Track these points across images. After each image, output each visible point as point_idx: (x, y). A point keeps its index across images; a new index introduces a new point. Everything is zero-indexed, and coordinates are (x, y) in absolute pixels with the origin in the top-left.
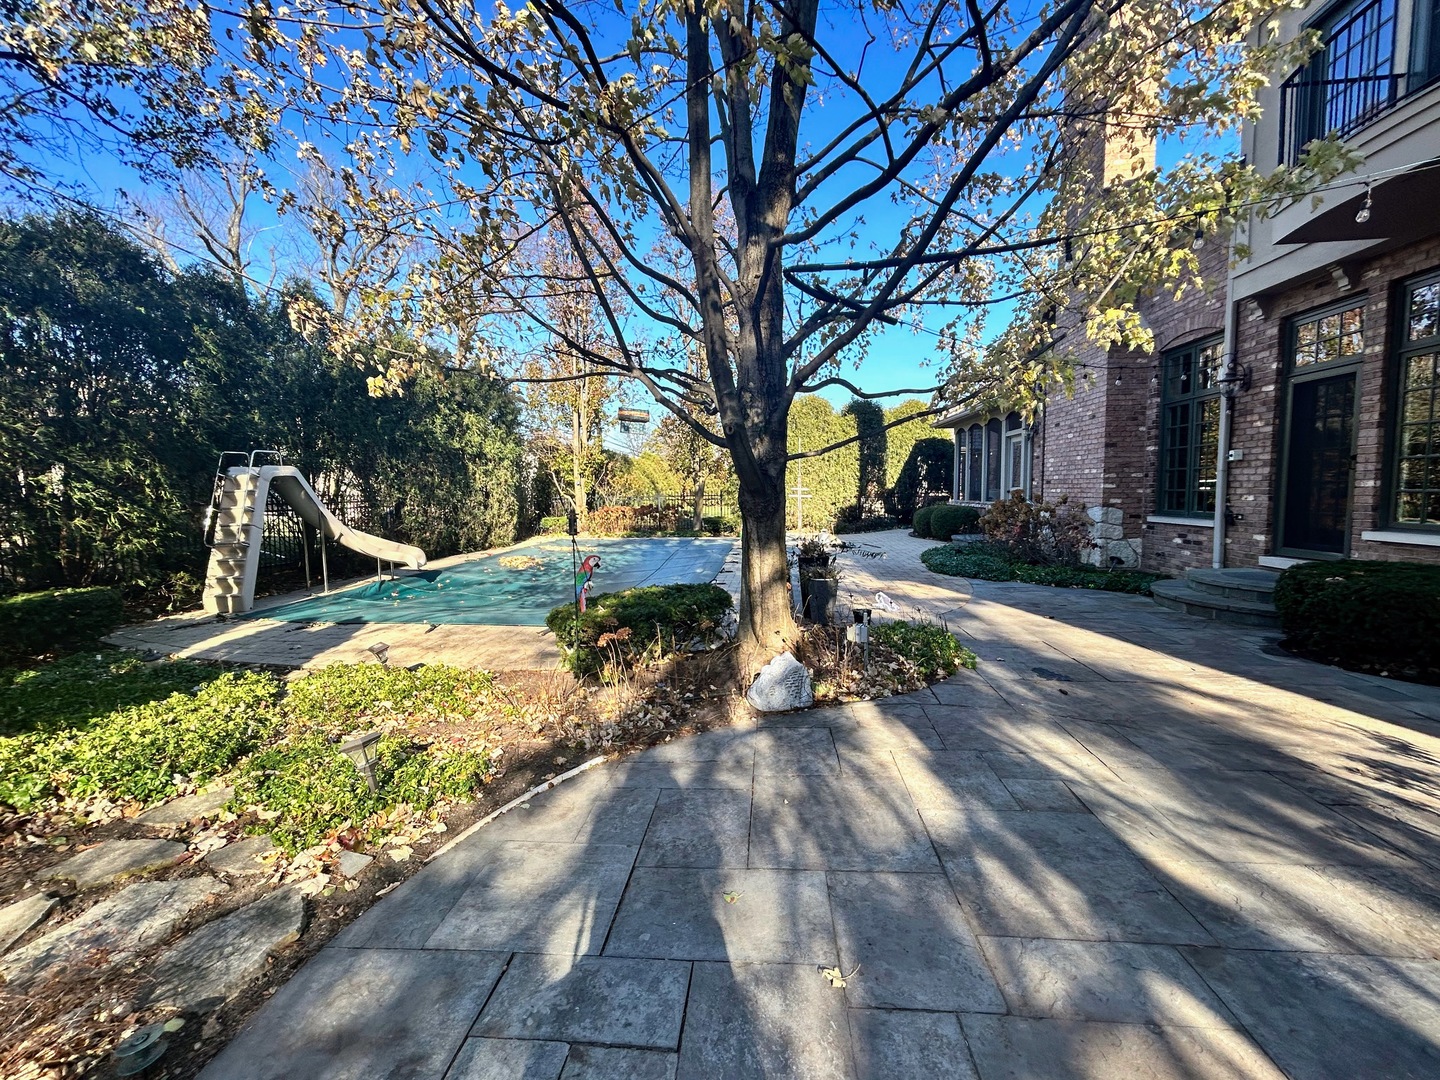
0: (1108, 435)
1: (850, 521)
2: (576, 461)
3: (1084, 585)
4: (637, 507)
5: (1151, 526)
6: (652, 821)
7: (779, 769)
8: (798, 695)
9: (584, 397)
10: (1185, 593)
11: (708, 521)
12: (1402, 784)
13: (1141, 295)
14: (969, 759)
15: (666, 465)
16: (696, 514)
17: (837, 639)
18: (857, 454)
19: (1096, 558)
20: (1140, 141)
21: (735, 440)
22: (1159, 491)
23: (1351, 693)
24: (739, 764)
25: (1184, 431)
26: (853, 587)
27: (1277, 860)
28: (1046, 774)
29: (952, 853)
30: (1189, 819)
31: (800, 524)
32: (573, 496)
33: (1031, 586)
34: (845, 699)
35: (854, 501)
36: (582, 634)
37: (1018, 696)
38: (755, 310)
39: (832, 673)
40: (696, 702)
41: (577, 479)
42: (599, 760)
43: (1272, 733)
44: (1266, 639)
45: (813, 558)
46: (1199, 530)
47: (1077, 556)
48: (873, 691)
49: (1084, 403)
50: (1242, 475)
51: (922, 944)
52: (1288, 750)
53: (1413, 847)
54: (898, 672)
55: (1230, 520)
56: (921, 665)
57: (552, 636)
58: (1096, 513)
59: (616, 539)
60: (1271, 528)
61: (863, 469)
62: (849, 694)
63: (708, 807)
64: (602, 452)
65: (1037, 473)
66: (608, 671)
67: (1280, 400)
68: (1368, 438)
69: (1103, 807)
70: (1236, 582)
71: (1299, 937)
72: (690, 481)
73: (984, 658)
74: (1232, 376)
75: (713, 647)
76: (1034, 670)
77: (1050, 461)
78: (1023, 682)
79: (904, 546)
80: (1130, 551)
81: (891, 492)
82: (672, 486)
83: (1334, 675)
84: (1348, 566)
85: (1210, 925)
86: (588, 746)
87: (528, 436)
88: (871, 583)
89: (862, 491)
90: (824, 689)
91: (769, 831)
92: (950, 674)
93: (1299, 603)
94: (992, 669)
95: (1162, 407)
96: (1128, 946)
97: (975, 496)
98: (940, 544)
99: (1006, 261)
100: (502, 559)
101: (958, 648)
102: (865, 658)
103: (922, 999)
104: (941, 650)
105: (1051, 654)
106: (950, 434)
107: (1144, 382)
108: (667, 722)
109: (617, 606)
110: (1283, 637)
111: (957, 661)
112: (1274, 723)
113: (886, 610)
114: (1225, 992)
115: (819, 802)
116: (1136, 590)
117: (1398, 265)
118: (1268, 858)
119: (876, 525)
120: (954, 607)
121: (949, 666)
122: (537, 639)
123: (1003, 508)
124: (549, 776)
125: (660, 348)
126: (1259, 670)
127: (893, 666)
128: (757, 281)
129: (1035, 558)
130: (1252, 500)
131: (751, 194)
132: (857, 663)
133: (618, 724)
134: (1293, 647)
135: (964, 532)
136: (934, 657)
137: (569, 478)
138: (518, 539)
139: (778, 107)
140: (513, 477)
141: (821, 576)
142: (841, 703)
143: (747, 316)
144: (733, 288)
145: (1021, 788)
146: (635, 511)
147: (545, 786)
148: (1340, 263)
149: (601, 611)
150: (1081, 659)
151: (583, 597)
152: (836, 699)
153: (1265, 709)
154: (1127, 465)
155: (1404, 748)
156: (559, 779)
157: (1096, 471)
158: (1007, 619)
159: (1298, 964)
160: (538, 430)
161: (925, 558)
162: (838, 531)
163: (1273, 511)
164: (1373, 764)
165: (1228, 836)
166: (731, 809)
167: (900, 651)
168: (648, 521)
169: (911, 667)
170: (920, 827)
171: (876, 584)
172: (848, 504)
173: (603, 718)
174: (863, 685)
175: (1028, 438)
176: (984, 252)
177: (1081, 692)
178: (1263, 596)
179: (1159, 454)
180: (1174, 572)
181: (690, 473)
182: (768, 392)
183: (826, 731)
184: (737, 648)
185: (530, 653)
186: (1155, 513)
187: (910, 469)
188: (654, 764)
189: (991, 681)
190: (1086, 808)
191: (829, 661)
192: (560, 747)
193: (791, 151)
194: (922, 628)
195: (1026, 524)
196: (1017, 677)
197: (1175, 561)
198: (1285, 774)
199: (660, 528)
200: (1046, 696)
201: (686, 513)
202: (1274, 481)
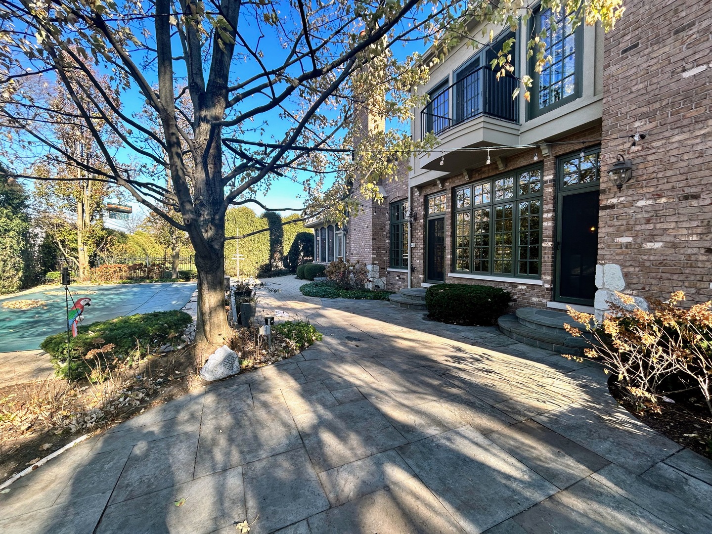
0: (373, 235)
1: (266, 272)
2: (80, 235)
3: (366, 298)
4: (131, 264)
5: (389, 272)
6: (125, 469)
7: (216, 413)
8: (231, 368)
9: (87, 193)
10: (400, 299)
11: (181, 272)
12: (459, 363)
13: (380, 179)
14: (317, 385)
15: (153, 240)
16: (174, 268)
17: (254, 334)
18: (269, 238)
19: (370, 286)
20: (377, 118)
21: (191, 227)
22: (390, 258)
23: (446, 332)
24: (193, 417)
25: (398, 234)
26: (266, 306)
27: (427, 401)
28: (349, 385)
29: (308, 435)
30: (400, 392)
31: (238, 273)
32: (76, 258)
33: (346, 299)
34: (258, 366)
35: (267, 262)
36: (73, 352)
37: (340, 351)
38: (205, 157)
39: (251, 353)
40: (165, 383)
41: (80, 246)
42: (83, 438)
43: (425, 351)
44: (424, 315)
45: (244, 292)
46: (404, 274)
47: (363, 286)
48: (273, 359)
49: (364, 221)
50: (416, 252)
51: (292, 488)
52: (429, 357)
53: (462, 385)
54: (286, 347)
55: (413, 270)
56: (297, 342)
57: (48, 356)
58: (369, 267)
59: (113, 285)
60: (424, 273)
61: (272, 246)
62: (260, 363)
63: (168, 449)
64: (103, 229)
65: (348, 250)
66: (95, 374)
67: (425, 225)
68: (448, 241)
69: (371, 395)
70: (415, 294)
71: (433, 431)
72: (170, 249)
73: (326, 335)
74: (411, 216)
75: (179, 347)
76: (346, 338)
77: (352, 245)
78: (341, 344)
79: (292, 283)
80: (382, 282)
81: (286, 257)
82: (157, 252)
83: (442, 326)
84: (445, 285)
85: (406, 435)
86: (73, 430)
87: (34, 215)
88: (275, 303)
89: (272, 256)
90: (248, 363)
91: (210, 452)
92: (310, 345)
93: (432, 300)
94: (329, 340)
95: (391, 225)
96: (379, 455)
97: (324, 259)
98: (308, 282)
99: (331, 155)
100: (5, 303)
101: (314, 331)
102: (269, 343)
103: (291, 518)
104: (307, 333)
105: (353, 330)
106: (312, 231)
107: (384, 214)
108: (142, 401)
109: (105, 329)
110: (428, 313)
111: (314, 338)
112: (426, 347)
113: (281, 317)
114: (410, 462)
115: (240, 427)
116: (384, 299)
117: (453, 182)
118: (423, 401)
119: (279, 273)
120: (313, 312)
121: (310, 342)
122: (34, 359)
123: (335, 266)
124: (34, 461)
125: (143, 169)
126: (421, 327)
127: (284, 344)
128: (206, 142)
129: (348, 288)
130: (419, 263)
131: (202, 94)
132: (265, 346)
133: (101, 409)
134: (431, 317)
135: (319, 277)
136: (303, 338)
137: (73, 245)
138: (22, 288)
139: (217, 53)
140: (18, 243)
141: (247, 301)
142: (256, 369)
143: (199, 159)
144: (191, 143)
145: (339, 394)
146: (129, 268)
147: (30, 469)
148: (439, 179)
149: (91, 334)
150: (364, 331)
151: (75, 326)
152: (253, 367)
153: (423, 342)
154: (379, 248)
155: (459, 350)
156: (44, 460)
157: (369, 250)
158: (336, 316)
159: (432, 441)
160: (45, 211)
161: (302, 289)
162: (259, 276)
163: (425, 266)
164: (452, 357)
165: (412, 396)
166: (184, 446)
167: (287, 337)
168: (139, 273)
169: (292, 344)
170: (293, 426)
171: (278, 303)
172: (264, 263)
173: (89, 407)
174: (268, 357)
175: (344, 235)
176: (322, 150)
177: (364, 345)
178: (423, 298)
179: (390, 243)
180: (397, 290)
181: (169, 245)
182: (213, 203)
183: (247, 386)
184: (195, 346)
185: (26, 370)
186: (390, 267)
187: (295, 247)
188: (130, 430)
189: (328, 345)
190: (365, 397)
191: (250, 346)
192: (46, 436)
193: (226, 78)
194: (298, 323)
195: (344, 272)
196: (339, 342)
197: (397, 286)
198: (429, 366)
199: (148, 278)
200: (351, 348)
201: (167, 268)
202: (424, 254)
